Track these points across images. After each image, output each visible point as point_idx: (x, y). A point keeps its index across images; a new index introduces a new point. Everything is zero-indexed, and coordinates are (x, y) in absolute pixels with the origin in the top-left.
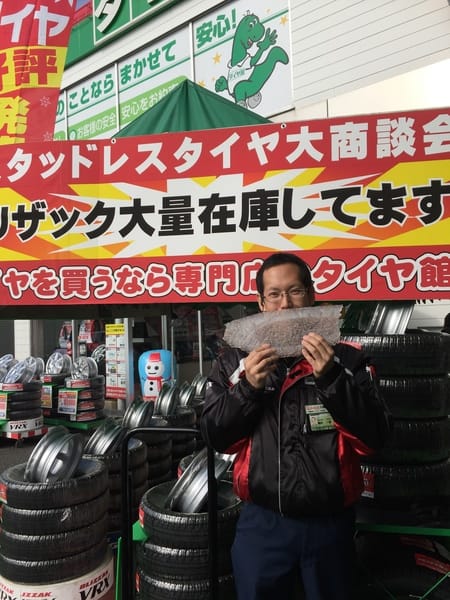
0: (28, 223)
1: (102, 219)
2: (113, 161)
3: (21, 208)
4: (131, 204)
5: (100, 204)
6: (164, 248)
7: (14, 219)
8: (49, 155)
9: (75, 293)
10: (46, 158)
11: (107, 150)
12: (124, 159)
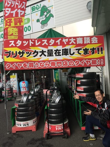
0: (21, 54)
1: (36, 53)
2: (37, 43)
3: (20, 51)
4: (42, 51)
5: (35, 51)
6: (48, 59)
7: (18, 53)
8: (25, 41)
9: (31, 67)
10: (24, 42)
11: (36, 41)
12: (40, 42)
